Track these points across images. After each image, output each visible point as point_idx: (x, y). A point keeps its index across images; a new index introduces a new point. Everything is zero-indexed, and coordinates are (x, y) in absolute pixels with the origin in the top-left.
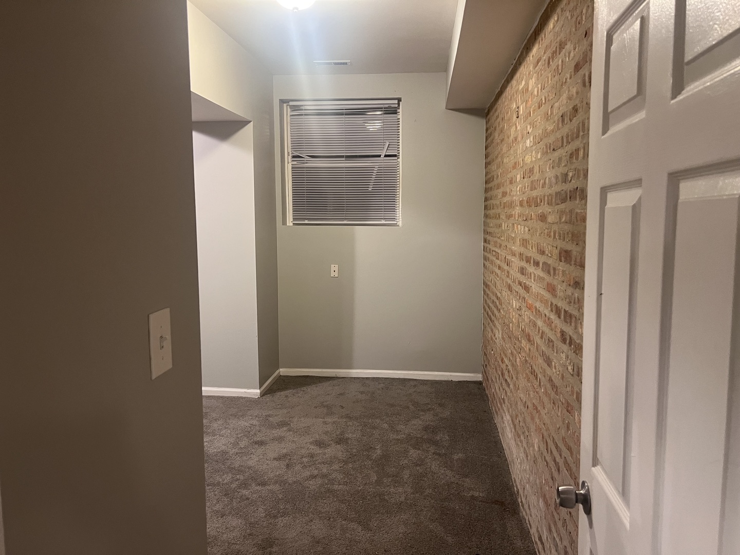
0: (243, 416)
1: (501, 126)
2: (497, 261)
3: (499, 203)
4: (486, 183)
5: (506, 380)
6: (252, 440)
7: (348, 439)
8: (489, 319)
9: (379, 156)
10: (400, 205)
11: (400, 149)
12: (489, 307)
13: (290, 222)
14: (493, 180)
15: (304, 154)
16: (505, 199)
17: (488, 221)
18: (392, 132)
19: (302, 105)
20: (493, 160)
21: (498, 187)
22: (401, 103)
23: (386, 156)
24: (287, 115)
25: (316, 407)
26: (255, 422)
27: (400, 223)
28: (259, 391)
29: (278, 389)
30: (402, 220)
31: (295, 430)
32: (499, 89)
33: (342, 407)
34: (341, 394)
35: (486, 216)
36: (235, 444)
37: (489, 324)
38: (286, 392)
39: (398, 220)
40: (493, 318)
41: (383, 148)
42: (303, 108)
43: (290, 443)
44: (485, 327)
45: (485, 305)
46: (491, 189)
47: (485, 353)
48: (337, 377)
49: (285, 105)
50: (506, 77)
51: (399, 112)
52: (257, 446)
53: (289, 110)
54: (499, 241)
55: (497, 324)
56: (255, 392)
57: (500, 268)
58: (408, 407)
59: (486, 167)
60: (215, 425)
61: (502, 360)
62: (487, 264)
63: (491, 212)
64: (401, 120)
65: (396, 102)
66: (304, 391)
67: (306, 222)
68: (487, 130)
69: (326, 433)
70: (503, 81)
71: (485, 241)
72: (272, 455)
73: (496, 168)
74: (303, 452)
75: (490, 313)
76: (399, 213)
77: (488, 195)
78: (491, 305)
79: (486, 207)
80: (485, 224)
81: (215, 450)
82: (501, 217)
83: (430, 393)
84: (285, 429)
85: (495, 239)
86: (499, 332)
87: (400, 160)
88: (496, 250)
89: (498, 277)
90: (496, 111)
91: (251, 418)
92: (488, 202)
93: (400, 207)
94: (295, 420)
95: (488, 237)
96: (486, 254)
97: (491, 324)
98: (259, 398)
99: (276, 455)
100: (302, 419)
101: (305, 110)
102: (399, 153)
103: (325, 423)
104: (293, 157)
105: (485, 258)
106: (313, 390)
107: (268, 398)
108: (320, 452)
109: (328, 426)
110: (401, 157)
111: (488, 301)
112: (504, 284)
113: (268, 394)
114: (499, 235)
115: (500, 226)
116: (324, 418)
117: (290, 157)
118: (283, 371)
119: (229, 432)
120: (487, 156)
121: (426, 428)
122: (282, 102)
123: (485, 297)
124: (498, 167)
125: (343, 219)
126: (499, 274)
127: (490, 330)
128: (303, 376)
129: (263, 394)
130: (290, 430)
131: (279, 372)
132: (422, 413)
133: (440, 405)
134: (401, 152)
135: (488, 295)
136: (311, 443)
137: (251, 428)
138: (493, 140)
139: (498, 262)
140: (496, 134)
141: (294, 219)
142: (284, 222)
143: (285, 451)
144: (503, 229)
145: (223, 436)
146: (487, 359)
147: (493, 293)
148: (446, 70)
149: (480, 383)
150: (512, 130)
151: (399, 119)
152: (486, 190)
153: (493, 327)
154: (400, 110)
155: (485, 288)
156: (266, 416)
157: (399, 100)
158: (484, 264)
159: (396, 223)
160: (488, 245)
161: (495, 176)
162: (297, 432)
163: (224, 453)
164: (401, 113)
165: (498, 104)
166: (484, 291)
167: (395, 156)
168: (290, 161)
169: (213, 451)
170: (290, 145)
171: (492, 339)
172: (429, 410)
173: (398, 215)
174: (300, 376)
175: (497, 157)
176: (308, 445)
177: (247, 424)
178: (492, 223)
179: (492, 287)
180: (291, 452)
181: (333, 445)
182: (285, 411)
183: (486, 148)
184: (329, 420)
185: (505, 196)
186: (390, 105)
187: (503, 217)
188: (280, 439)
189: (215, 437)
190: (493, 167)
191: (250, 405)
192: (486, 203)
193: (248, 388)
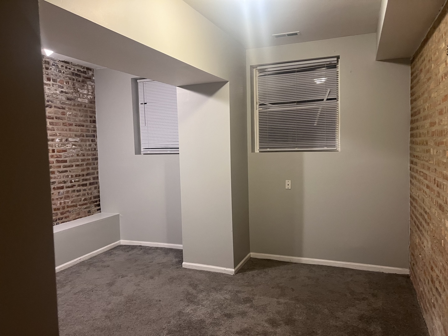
0: (221, 289)
1: (428, 67)
2: (425, 180)
3: (426, 132)
4: (412, 115)
5: (437, 289)
6: (223, 313)
7: (295, 321)
8: (416, 227)
9: (323, 100)
10: (339, 135)
11: (339, 94)
12: (416, 217)
13: (257, 150)
14: (419, 113)
15: (267, 103)
16: (434, 129)
17: (414, 146)
18: (333, 83)
19: (266, 69)
20: (419, 97)
21: (425, 118)
22: (339, 60)
23: (328, 99)
24: (256, 76)
25: (273, 288)
26: (228, 296)
27: (339, 149)
28: (233, 270)
29: (248, 269)
30: (341, 147)
31: (256, 307)
32: (425, 37)
33: (293, 290)
34: (293, 278)
35: (412, 142)
36: (211, 314)
37: (416, 231)
38: (253, 272)
39: (337, 147)
40: (421, 228)
41: (326, 93)
42: (267, 70)
43: (250, 319)
44: (412, 232)
45: (413, 215)
46: (417, 120)
47: (412, 253)
48: (291, 262)
49: (254, 69)
50: (432, 24)
51: (338, 67)
52: (226, 318)
53: (257, 73)
54: (426, 164)
55: (425, 234)
56: (231, 271)
57: (428, 187)
58: (346, 295)
59: (412, 103)
60: (201, 296)
61: (432, 268)
62: (414, 181)
63: (418, 140)
64: (339, 73)
65: (336, 59)
66: (266, 272)
67: (268, 150)
68: (412, 74)
69: (278, 312)
70: (429, 29)
71: (412, 162)
72: (236, 328)
73: (422, 103)
74: (259, 329)
75: (417, 222)
76: (338, 141)
77: (415, 125)
78: (418, 215)
79: (412, 136)
80: (411, 148)
81: (197, 319)
82: (429, 143)
83: (365, 283)
84: (248, 305)
85: (422, 162)
86: (427, 241)
87: (339, 102)
88: (424, 171)
89: (426, 194)
90: (422, 56)
91: (225, 292)
92: (415, 132)
93: (339, 137)
94: (256, 297)
95: (415, 160)
96: (413, 173)
97: (419, 233)
98: (233, 275)
99: (238, 329)
100: (262, 297)
101: (268, 71)
102: (338, 97)
103: (279, 303)
104: (260, 105)
105: (412, 177)
106: (272, 272)
107: (240, 276)
108: (272, 330)
109: (280, 306)
110: (339, 100)
111: (416, 212)
112: (433, 202)
113: (241, 272)
114: (427, 159)
115: (428, 151)
116: (277, 298)
117: (258, 105)
118: (253, 254)
119: (209, 302)
120: (412, 95)
121: (361, 318)
122: (252, 67)
123: (413, 208)
124: (425, 102)
125: (294, 147)
126: (428, 193)
127: (417, 237)
128: (267, 259)
129: (237, 273)
130: (251, 307)
131: (250, 255)
132: (357, 302)
133: (374, 295)
134: (339, 96)
135: (415, 207)
136: (266, 321)
137: (224, 301)
138: (419, 80)
139: (426, 182)
140: (422, 75)
141: (260, 148)
142: (253, 150)
143: (246, 326)
144: (432, 154)
145: (204, 306)
146: (415, 259)
147: (421, 207)
148: (376, 30)
149: (407, 277)
150: (440, 68)
151: (338, 72)
152: (412, 122)
153: (421, 235)
154: (339, 65)
155: (412, 201)
156: (236, 291)
157: (338, 57)
158: (410, 181)
159: (336, 149)
160: (415, 166)
161: (422, 110)
162: (256, 309)
163: (202, 321)
164: (339, 68)
165: (424, 49)
166: (411, 204)
167: (335, 99)
168: (257, 108)
169: (195, 319)
170: (257, 97)
171: (420, 245)
172: (364, 299)
173: (337, 143)
174: (264, 259)
175: (423, 94)
176: (264, 323)
177: (222, 298)
178: (419, 148)
179: (420, 201)
180: (250, 327)
181: (283, 325)
182: (250, 289)
183: (412, 88)
184: (282, 300)
185: (433, 126)
186: (331, 62)
187: (431, 143)
188: (243, 314)
189: (199, 306)
190: (420, 102)
191: (226, 281)
192: (412, 132)
193: (227, 267)
